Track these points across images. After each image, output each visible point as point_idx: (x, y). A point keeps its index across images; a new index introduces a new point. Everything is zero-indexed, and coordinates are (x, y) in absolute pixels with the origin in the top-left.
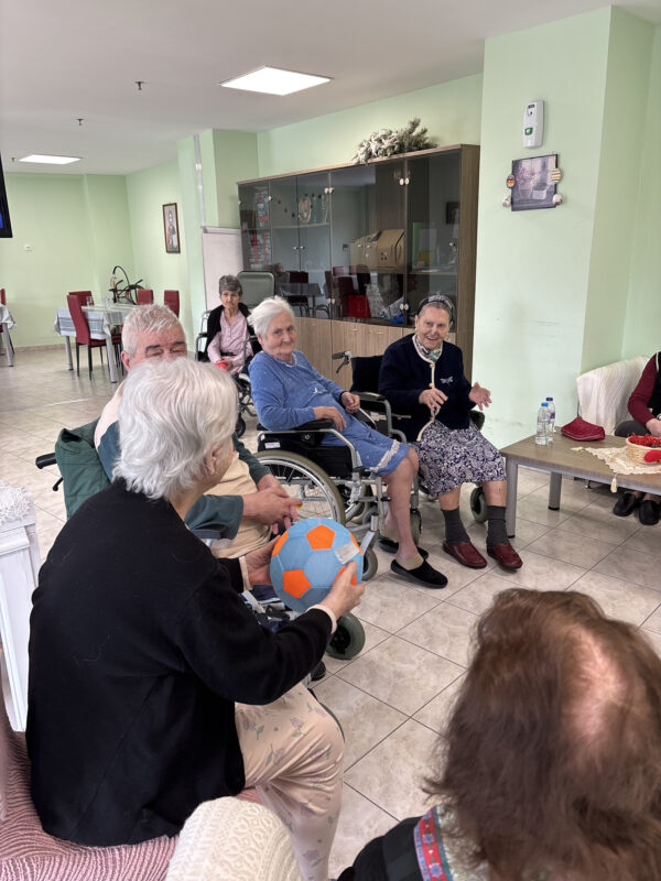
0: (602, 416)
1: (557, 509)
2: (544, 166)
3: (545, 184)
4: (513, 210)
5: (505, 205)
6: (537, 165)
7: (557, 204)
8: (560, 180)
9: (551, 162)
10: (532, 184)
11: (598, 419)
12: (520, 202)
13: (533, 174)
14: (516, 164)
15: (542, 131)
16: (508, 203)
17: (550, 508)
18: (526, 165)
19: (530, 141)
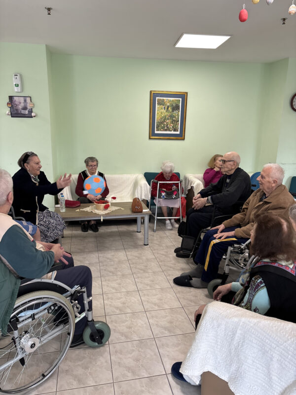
2: (25, 101)
3: (27, 108)
4: (12, 117)
6: (22, 100)
7: (34, 116)
8: (33, 107)
9: (28, 99)
10: (20, 107)
12: (14, 114)
13: (20, 103)
14: (11, 98)
15: (21, 85)
16: (10, 114)
18: (15, 98)
19: (16, 89)
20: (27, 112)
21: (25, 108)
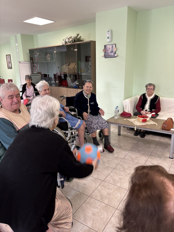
0: (130, 111)
1: (120, 135)
2: (112, 47)
3: (113, 51)
4: (105, 58)
5: (103, 56)
6: (111, 46)
7: (116, 56)
8: (117, 50)
9: (114, 46)
10: (110, 51)
11: (129, 111)
12: (107, 56)
13: (110, 49)
14: (105, 46)
15: (111, 38)
16: (104, 56)
17: (118, 135)
18: (108, 46)
19: (108, 40)
20: (113, 54)
21: (112, 52)
